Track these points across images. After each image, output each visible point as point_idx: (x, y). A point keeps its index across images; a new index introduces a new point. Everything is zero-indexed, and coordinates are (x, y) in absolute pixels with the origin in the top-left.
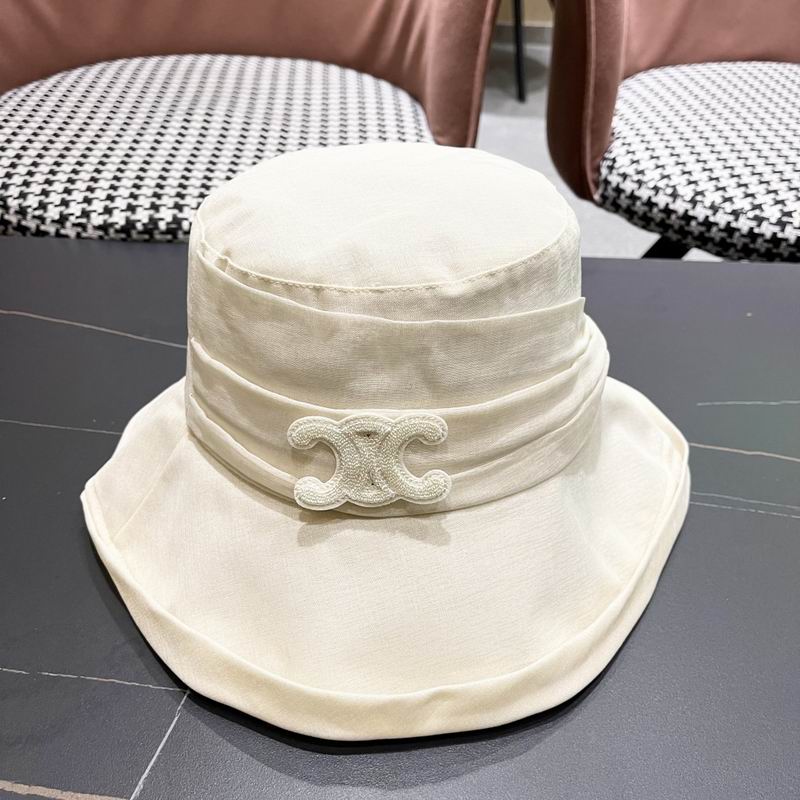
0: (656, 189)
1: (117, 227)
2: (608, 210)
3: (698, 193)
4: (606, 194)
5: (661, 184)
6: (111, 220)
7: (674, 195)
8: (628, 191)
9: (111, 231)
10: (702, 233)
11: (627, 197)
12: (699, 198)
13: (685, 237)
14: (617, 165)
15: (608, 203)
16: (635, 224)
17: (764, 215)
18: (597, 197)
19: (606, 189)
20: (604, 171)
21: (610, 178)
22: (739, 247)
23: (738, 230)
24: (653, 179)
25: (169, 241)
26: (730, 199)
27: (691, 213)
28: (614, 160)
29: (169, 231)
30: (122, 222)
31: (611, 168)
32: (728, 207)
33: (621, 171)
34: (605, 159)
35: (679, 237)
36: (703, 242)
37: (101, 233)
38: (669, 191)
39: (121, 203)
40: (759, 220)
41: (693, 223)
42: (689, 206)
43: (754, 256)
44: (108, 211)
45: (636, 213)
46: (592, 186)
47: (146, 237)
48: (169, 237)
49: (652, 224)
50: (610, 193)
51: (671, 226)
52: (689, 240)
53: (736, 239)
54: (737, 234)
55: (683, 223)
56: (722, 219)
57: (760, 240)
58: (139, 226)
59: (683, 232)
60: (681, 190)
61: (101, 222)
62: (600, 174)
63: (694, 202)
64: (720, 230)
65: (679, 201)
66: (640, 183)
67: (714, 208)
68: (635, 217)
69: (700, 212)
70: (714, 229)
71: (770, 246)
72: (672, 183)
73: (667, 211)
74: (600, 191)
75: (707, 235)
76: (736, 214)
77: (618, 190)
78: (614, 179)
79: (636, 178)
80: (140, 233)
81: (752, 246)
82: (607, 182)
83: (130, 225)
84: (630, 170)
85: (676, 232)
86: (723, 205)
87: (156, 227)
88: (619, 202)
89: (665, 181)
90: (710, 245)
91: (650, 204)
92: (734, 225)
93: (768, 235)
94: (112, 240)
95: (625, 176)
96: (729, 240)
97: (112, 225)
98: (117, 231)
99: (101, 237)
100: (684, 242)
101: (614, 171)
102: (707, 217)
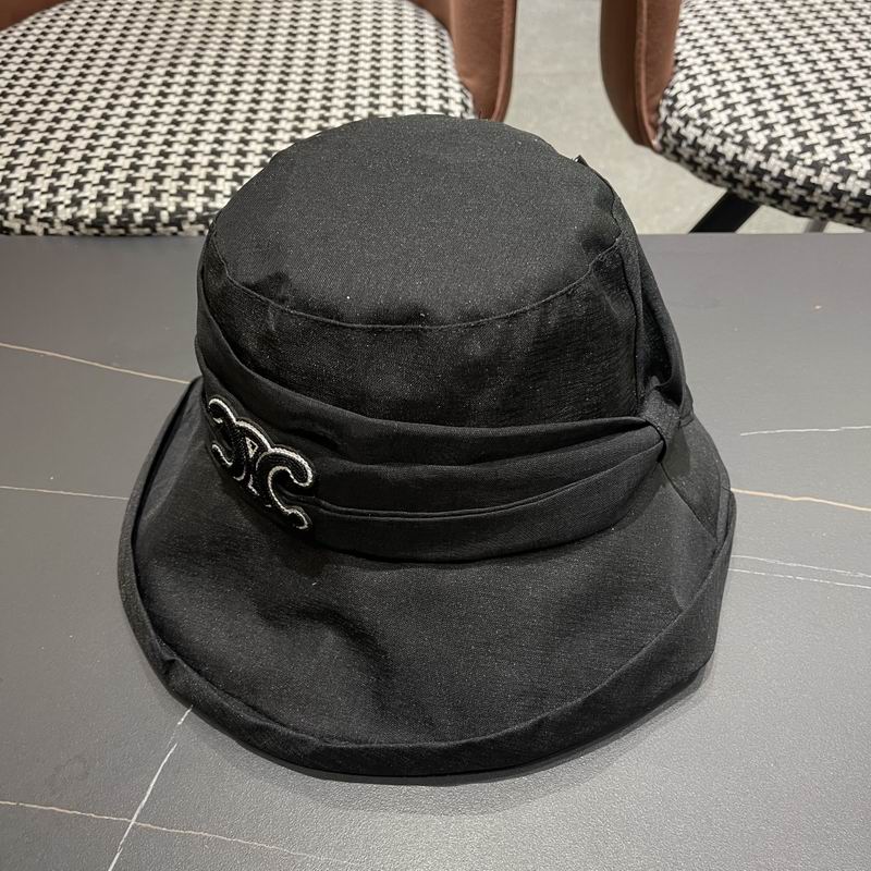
0: (723, 136)
1: (88, 221)
2: (668, 158)
3: (772, 141)
4: (665, 140)
5: (729, 130)
6: (79, 214)
7: (744, 144)
8: (691, 138)
9: (82, 226)
10: (776, 190)
11: (689, 146)
12: (774, 147)
13: (757, 195)
14: (678, 105)
15: (669, 150)
16: (700, 177)
17: (851, 167)
18: (655, 143)
19: (665, 135)
20: (664, 112)
21: (669, 121)
22: (820, 207)
23: (820, 186)
24: (720, 123)
25: (148, 235)
26: (811, 149)
27: (763, 166)
28: (675, 99)
29: (145, 224)
30: (93, 216)
31: (671, 109)
32: (808, 158)
33: (683, 113)
34: (665, 97)
35: (751, 194)
36: (778, 199)
37: (71, 229)
38: (738, 138)
39: (90, 192)
40: (845, 174)
41: (766, 178)
42: (761, 158)
43: (839, 215)
44: (76, 202)
45: (699, 165)
46: (649, 130)
47: (122, 231)
48: (147, 230)
49: (719, 177)
50: (670, 139)
51: (740, 181)
52: (762, 197)
53: (817, 197)
54: (818, 191)
55: (754, 177)
56: (800, 173)
57: (845, 199)
58: (112, 219)
59: (754, 188)
60: (753, 137)
61: (70, 217)
62: (659, 116)
63: (767, 153)
64: (798, 186)
65: (750, 152)
66: (704, 128)
67: (791, 160)
68: (699, 169)
69: (775, 165)
70: (791, 186)
71: (858, 205)
72: (742, 128)
73: (736, 164)
74: (660, 136)
75: (782, 192)
76: (817, 167)
77: (679, 137)
78: (675, 123)
79: (699, 122)
80: (113, 227)
81: (836, 205)
82: (666, 127)
83: (101, 219)
84: (693, 112)
85: (746, 188)
86: (802, 156)
87: (132, 220)
88: (680, 151)
89: (735, 125)
90: (786, 204)
91: (716, 154)
92: (814, 180)
93: (855, 193)
94: (84, 235)
95: (686, 120)
96: (808, 199)
97: (81, 219)
98: (87, 226)
99: (71, 233)
100: (756, 199)
101: (675, 114)
102: (783, 171)
